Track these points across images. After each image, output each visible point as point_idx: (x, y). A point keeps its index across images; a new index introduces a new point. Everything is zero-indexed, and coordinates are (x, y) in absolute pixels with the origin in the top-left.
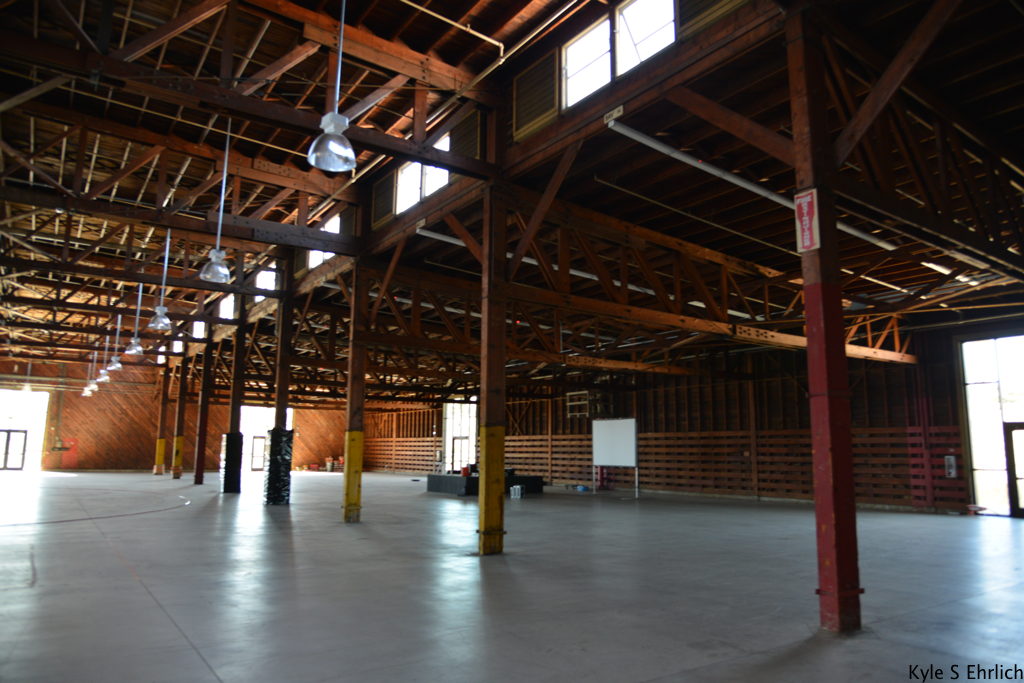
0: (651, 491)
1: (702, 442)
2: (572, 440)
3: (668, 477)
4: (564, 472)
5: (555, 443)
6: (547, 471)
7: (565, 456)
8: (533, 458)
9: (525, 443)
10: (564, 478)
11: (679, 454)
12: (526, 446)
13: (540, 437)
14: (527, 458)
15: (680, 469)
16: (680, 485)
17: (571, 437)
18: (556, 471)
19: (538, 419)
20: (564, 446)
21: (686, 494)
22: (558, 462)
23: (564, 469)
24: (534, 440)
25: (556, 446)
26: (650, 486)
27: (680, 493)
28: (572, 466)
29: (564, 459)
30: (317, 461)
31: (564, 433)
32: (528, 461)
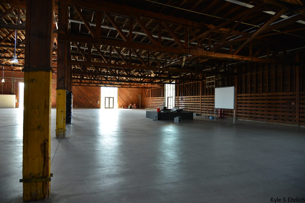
0: (242, 120)
1: (269, 98)
2: (209, 97)
3: (251, 114)
4: (206, 110)
5: (203, 99)
6: (200, 110)
7: (207, 104)
8: (195, 105)
9: (192, 99)
10: (206, 113)
11: (256, 103)
12: (192, 100)
13: (197, 96)
14: (192, 105)
15: (256, 110)
16: (256, 118)
17: (209, 96)
18: (203, 110)
19: (196, 89)
20: (206, 100)
21: (259, 122)
22: (204, 106)
23: (206, 109)
24: (195, 98)
25: (203, 100)
26: (242, 118)
27: (256, 121)
28: (209, 108)
29: (206, 105)
30: (126, 105)
31: (206, 95)
32: (193, 106)
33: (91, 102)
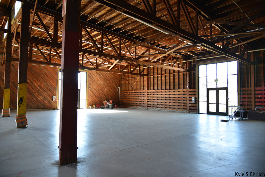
30: (100, 103)
33: (40, 98)
